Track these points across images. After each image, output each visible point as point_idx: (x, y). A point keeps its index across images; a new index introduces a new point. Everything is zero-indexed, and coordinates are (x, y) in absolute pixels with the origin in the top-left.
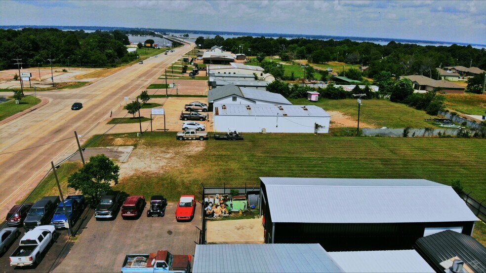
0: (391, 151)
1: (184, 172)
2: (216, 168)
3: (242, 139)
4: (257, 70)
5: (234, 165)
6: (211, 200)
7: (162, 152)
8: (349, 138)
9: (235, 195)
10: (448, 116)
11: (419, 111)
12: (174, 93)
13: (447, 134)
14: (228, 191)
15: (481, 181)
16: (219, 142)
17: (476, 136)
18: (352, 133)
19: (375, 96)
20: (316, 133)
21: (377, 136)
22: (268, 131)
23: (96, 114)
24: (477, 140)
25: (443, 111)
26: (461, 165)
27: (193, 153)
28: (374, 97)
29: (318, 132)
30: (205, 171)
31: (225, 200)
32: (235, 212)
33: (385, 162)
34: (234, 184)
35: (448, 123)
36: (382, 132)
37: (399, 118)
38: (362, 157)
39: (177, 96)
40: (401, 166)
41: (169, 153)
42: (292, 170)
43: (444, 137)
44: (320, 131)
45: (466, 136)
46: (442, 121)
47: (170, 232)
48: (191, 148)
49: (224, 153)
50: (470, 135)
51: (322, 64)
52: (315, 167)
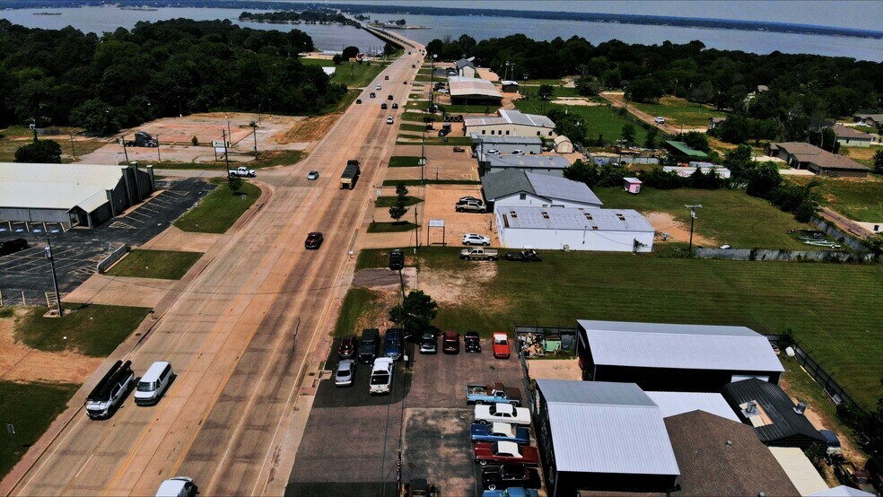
0: (728, 282)
1: (483, 303)
2: (517, 300)
3: (540, 260)
4: (543, 126)
5: (537, 298)
6: (523, 338)
7: (451, 276)
8: (678, 261)
9: (548, 334)
10: (822, 226)
11: (784, 214)
12: (433, 177)
13: (809, 257)
14: (540, 330)
15: (827, 327)
16: (513, 264)
17: (850, 260)
18: (683, 252)
19: (725, 184)
20: (635, 252)
21: (715, 258)
22: (572, 248)
23: (345, 215)
24: (850, 266)
25: (816, 217)
26: (811, 305)
27: (486, 279)
28: (722, 187)
29: (639, 251)
30: (507, 304)
31: (538, 340)
32: (549, 352)
33: (718, 297)
34: (543, 321)
35: (817, 238)
36: (723, 253)
37: (752, 228)
38: (690, 290)
39: (437, 182)
40: (736, 304)
41: (458, 278)
42: (606, 306)
43: (805, 261)
44: (642, 250)
45: (836, 261)
46: (810, 234)
47: (492, 368)
48: (482, 273)
49: (523, 280)
50: (841, 259)
51: (649, 103)
52: (632, 302)
